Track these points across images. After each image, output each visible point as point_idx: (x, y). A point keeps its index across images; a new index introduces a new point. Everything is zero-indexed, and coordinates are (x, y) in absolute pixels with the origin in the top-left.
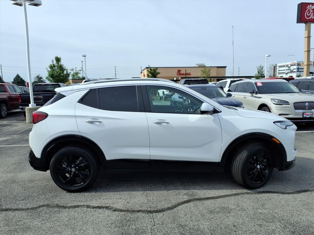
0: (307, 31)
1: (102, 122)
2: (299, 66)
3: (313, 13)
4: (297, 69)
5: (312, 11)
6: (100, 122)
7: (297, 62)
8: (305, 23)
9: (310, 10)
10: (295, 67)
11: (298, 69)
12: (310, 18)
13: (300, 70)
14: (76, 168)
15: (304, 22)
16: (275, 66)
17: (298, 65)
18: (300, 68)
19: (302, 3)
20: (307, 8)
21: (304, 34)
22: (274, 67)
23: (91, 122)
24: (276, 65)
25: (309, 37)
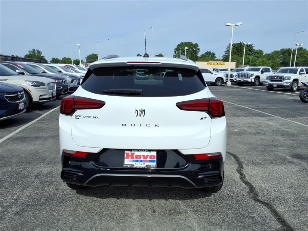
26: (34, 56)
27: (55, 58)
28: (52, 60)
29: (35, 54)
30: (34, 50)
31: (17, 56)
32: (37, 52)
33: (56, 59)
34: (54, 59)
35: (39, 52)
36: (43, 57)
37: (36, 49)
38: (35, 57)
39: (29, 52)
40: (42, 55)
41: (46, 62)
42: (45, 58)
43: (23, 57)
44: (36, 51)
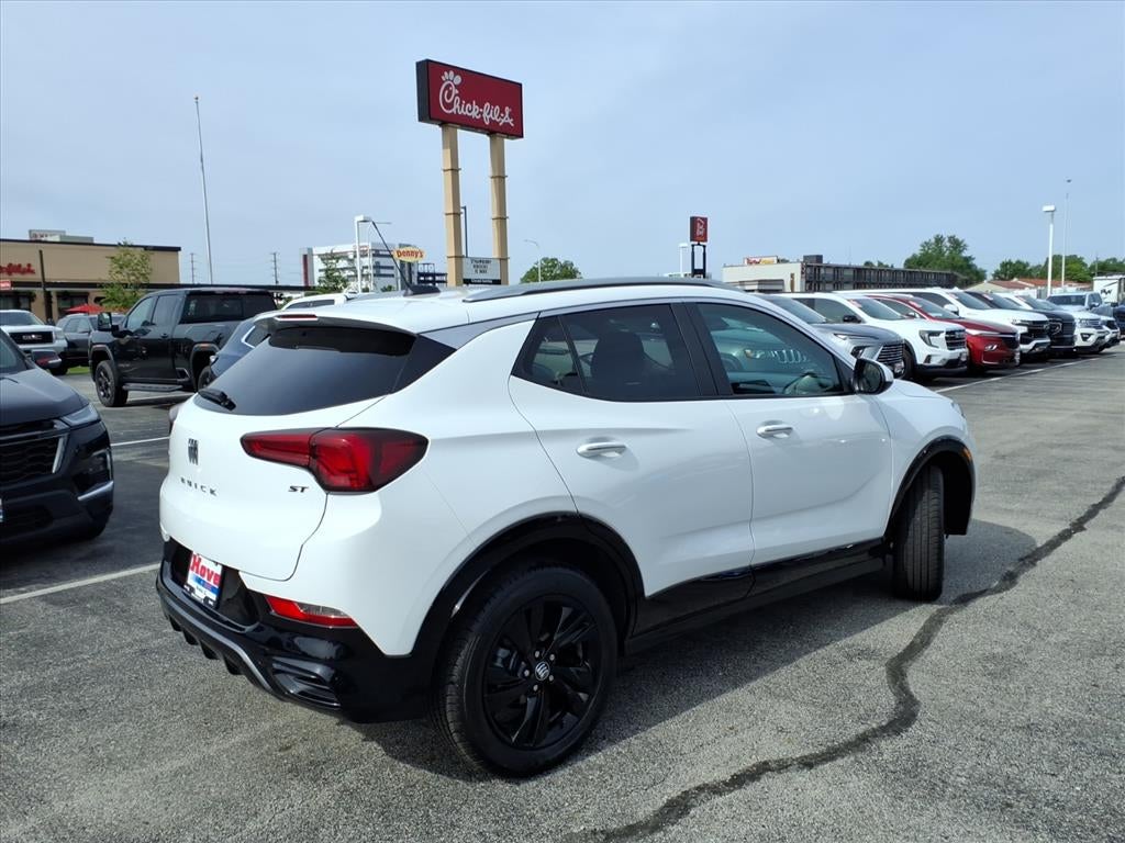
0: (449, 150)
1: (624, 447)
2: (378, 259)
3: (457, 98)
4: (374, 267)
5: (457, 92)
6: (621, 449)
7: (373, 244)
8: (440, 125)
9: (450, 85)
10: (368, 261)
11: (377, 267)
12: (454, 110)
13: (383, 271)
14: (547, 659)
15: (438, 120)
16: (306, 253)
17: (377, 254)
18: (382, 264)
19: (428, 61)
20: (443, 78)
21: (441, 159)
22: (305, 257)
23: (594, 454)
24: (310, 250)
25: (455, 170)
26: (938, 259)
27: (1014, 261)
28: (999, 268)
29: (941, 253)
30: (939, 240)
31: (880, 264)
32: (948, 244)
33: (1018, 262)
34: (1010, 263)
35: (957, 244)
36: (967, 259)
37: (946, 234)
38: (938, 262)
39: (922, 246)
40: (965, 254)
41: (979, 276)
42: (974, 262)
43: (899, 265)
44: (947, 240)
